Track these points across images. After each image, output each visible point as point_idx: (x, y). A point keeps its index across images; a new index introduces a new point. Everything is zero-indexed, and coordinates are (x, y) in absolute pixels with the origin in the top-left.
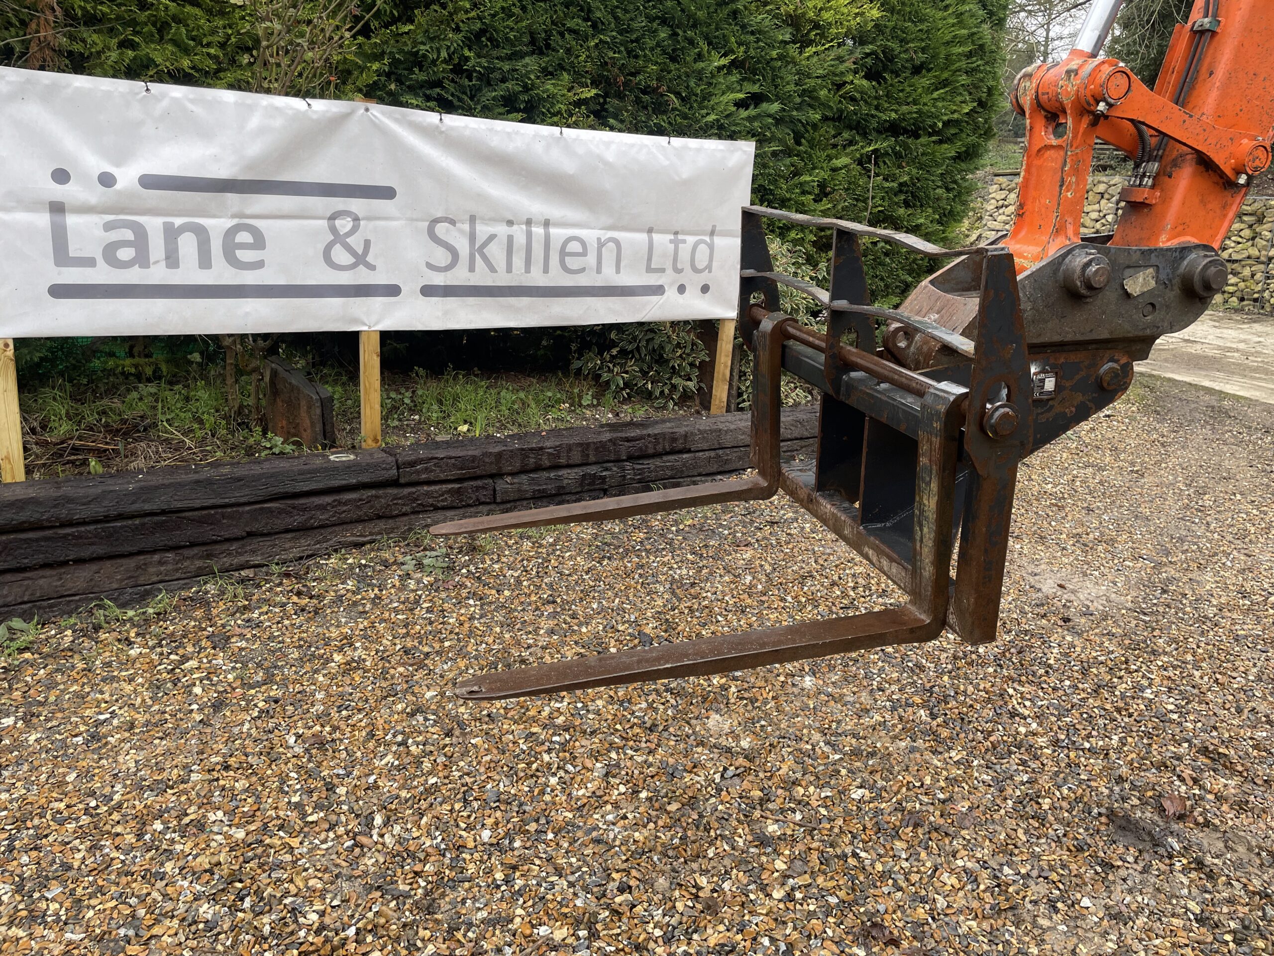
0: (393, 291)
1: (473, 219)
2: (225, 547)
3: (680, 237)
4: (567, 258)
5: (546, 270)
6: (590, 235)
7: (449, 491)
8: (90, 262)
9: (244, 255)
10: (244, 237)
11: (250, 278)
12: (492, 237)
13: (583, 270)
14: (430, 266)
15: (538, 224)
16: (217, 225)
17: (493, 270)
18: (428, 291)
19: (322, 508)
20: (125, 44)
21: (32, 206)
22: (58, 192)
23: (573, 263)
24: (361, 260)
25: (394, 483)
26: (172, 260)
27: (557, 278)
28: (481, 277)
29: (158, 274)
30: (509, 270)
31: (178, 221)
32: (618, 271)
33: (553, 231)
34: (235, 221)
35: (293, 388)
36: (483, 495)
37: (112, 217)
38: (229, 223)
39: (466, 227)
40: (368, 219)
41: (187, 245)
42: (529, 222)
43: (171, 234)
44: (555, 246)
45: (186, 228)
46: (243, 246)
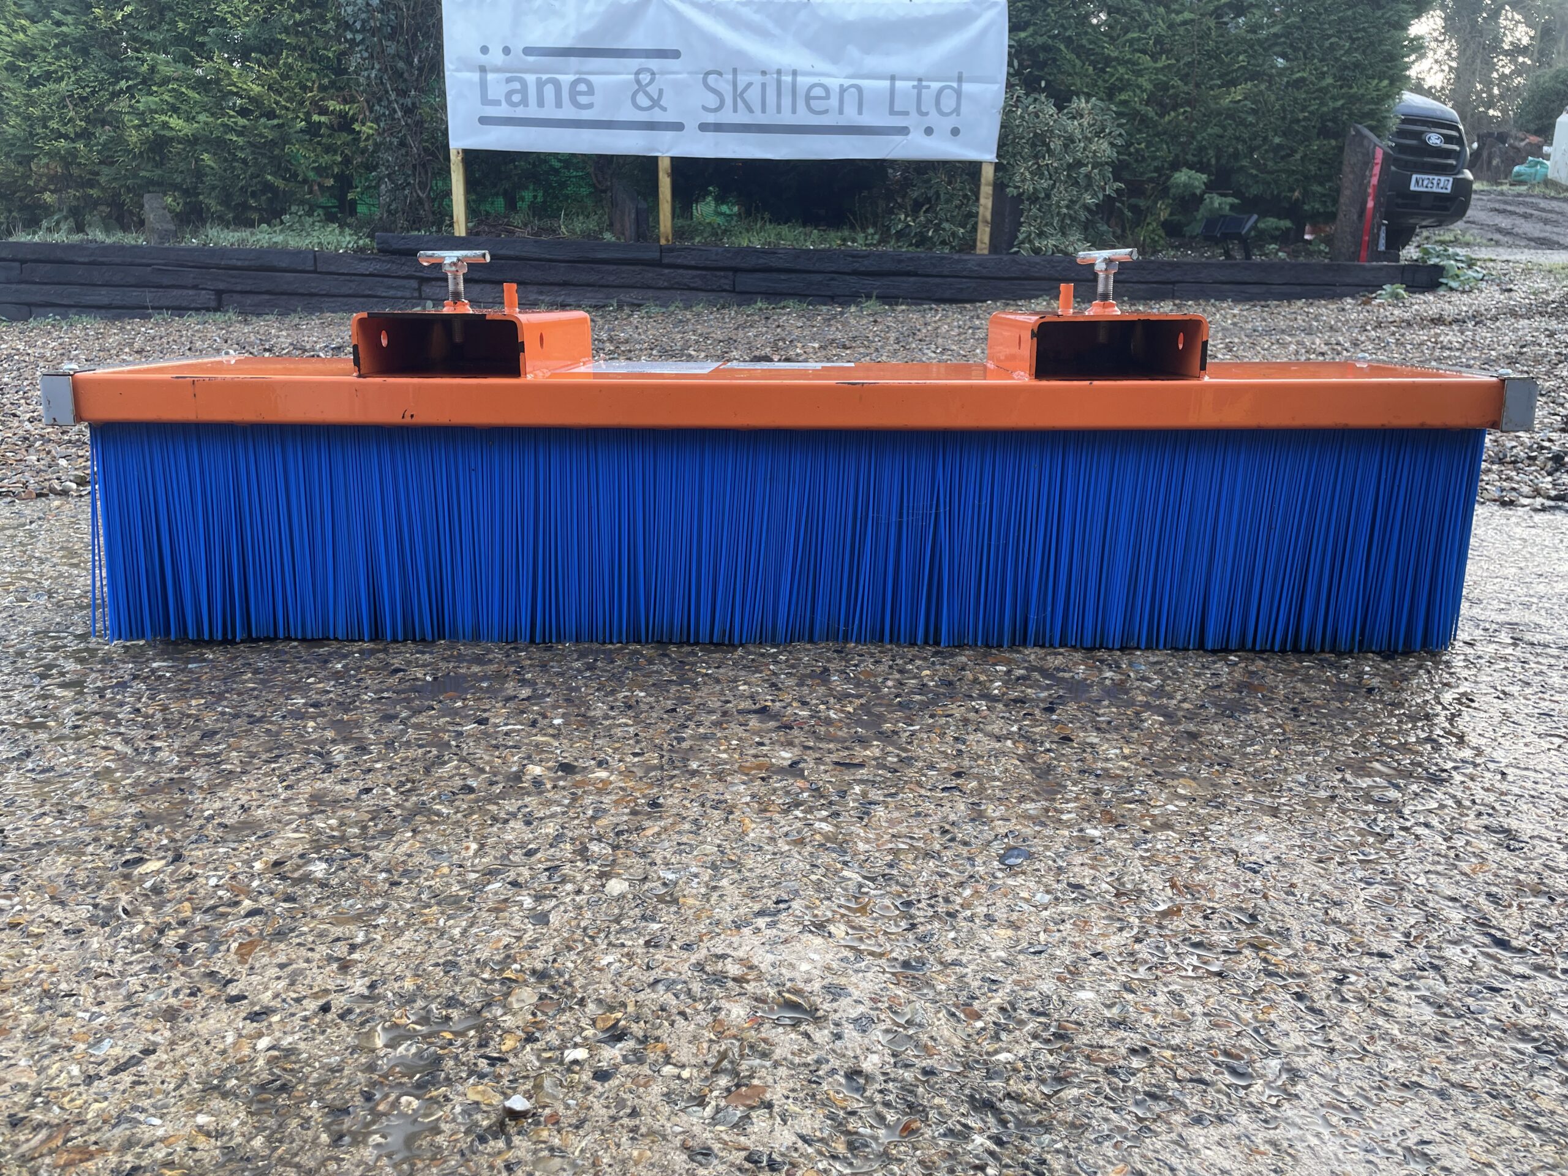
0: (678, 127)
1: (735, 71)
3: (924, 83)
4: (812, 102)
5: (794, 111)
6: (833, 83)
7: (699, 276)
8: (497, 103)
9: (583, 100)
10: (582, 87)
11: (586, 115)
12: (750, 85)
13: (826, 112)
14: (704, 108)
15: (787, 74)
16: (566, 79)
17: (751, 111)
18: (704, 127)
19: (608, 272)
21: (471, 71)
22: (483, 59)
23: (817, 105)
24: (656, 103)
25: (657, 263)
26: (541, 103)
27: (803, 117)
28: (743, 117)
29: (532, 111)
30: (764, 111)
31: (544, 77)
32: (860, 112)
33: (799, 79)
34: (576, 76)
36: (725, 284)
37: (509, 75)
38: (571, 78)
39: (730, 77)
40: (662, 73)
41: (549, 91)
42: (779, 72)
43: (540, 85)
44: (801, 92)
45: (549, 81)
46: (581, 93)
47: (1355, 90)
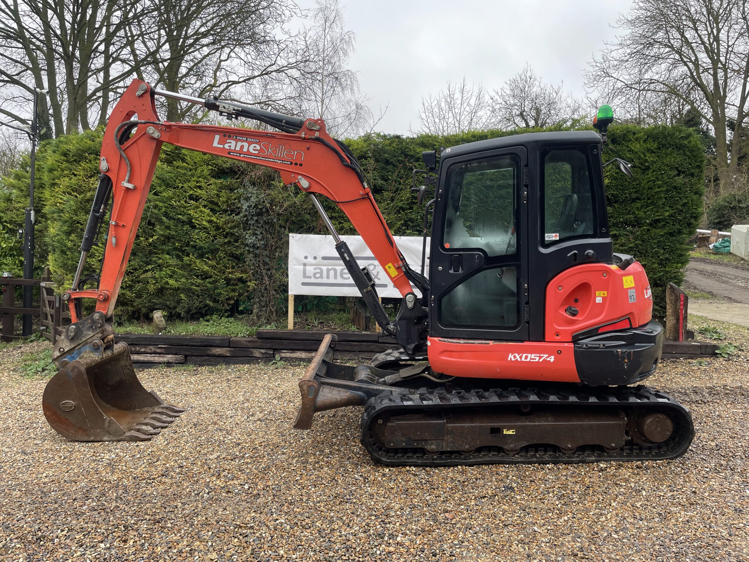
0: (385, 286)
8: (310, 277)
9: (346, 276)
10: (346, 271)
11: (347, 282)
16: (339, 268)
20: (340, 223)
21: (300, 265)
22: (305, 261)
24: (376, 277)
25: (377, 342)
26: (328, 277)
29: (325, 280)
31: (330, 267)
35: (360, 313)
37: (315, 267)
41: (332, 273)
43: (328, 271)
45: (331, 269)
46: (345, 273)
47: (667, 269)
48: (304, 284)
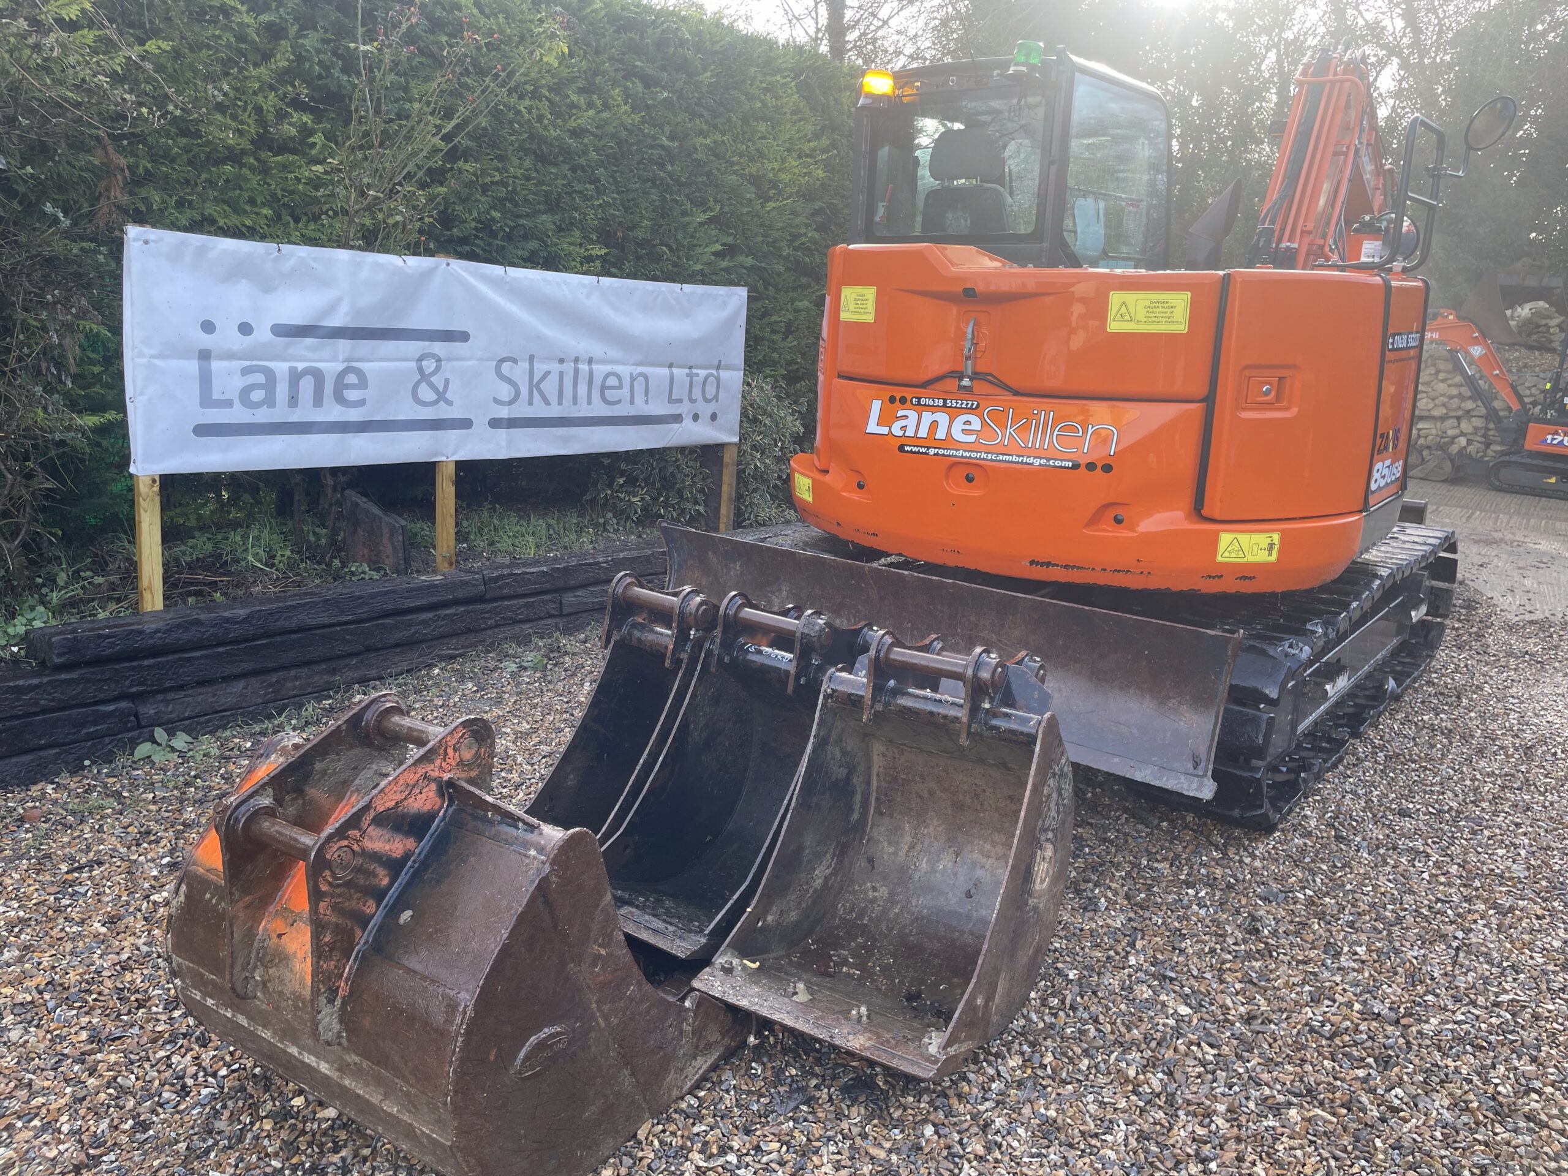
0: (465, 424)
1: (532, 358)
2: (347, 661)
3: (694, 371)
4: (607, 392)
5: (589, 403)
6: (624, 370)
7: (526, 605)
8: (228, 404)
9: (352, 395)
10: (352, 379)
11: (354, 415)
12: (547, 373)
13: (619, 402)
14: (497, 401)
15: (583, 361)
16: (331, 367)
17: (548, 403)
18: (495, 423)
19: (424, 623)
21: (184, 355)
22: (206, 340)
23: (610, 395)
24: (441, 396)
25: (481, 599)
26: (293, 400)
27: (599, 409)
28: (539, 410)
29: (282, 413)
30: (560, 403)
31: (301, 366)
32: (647, 402)
33: (594, 367)
34: (345, 364)
36: (552, 608)
37: (249, 363)
38: (341, 367)
39: (526, 365)
40: (449, 359)
41: (307, 385)
42: (576, 360)
43: (295, 377)
44: (598, 381)
45: (307, 372)
46: (349, 387)
48: (203, 430)
